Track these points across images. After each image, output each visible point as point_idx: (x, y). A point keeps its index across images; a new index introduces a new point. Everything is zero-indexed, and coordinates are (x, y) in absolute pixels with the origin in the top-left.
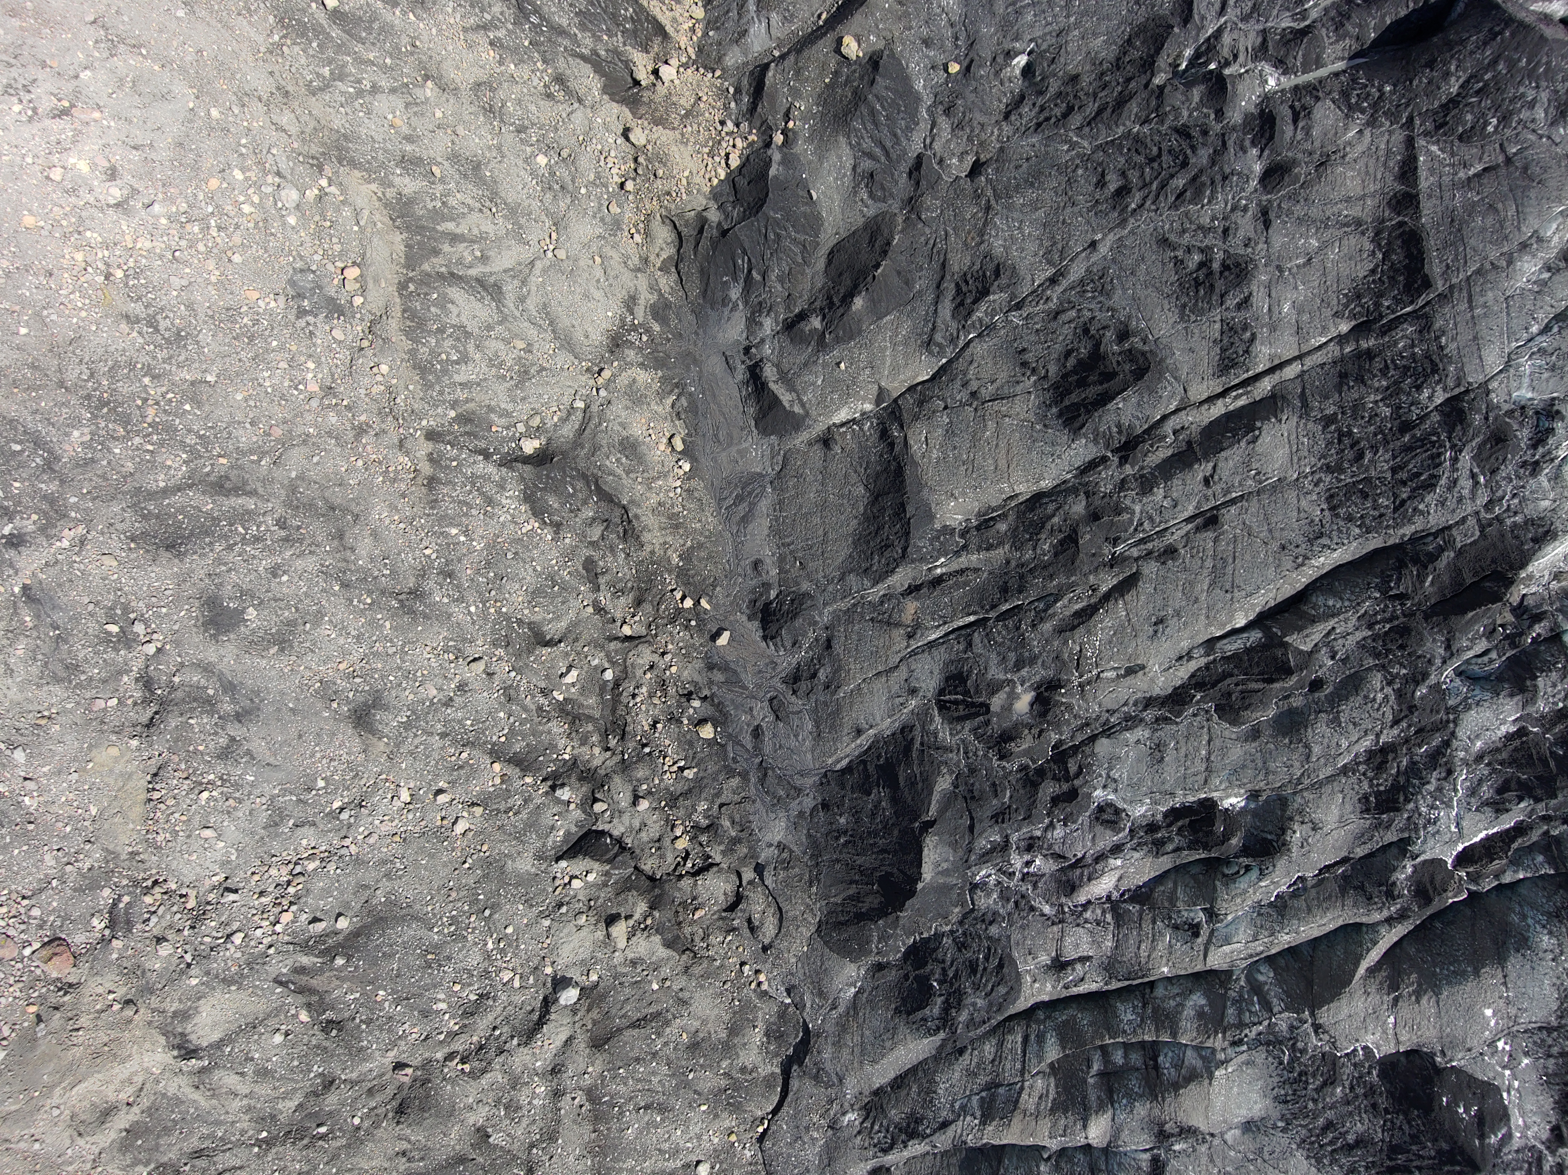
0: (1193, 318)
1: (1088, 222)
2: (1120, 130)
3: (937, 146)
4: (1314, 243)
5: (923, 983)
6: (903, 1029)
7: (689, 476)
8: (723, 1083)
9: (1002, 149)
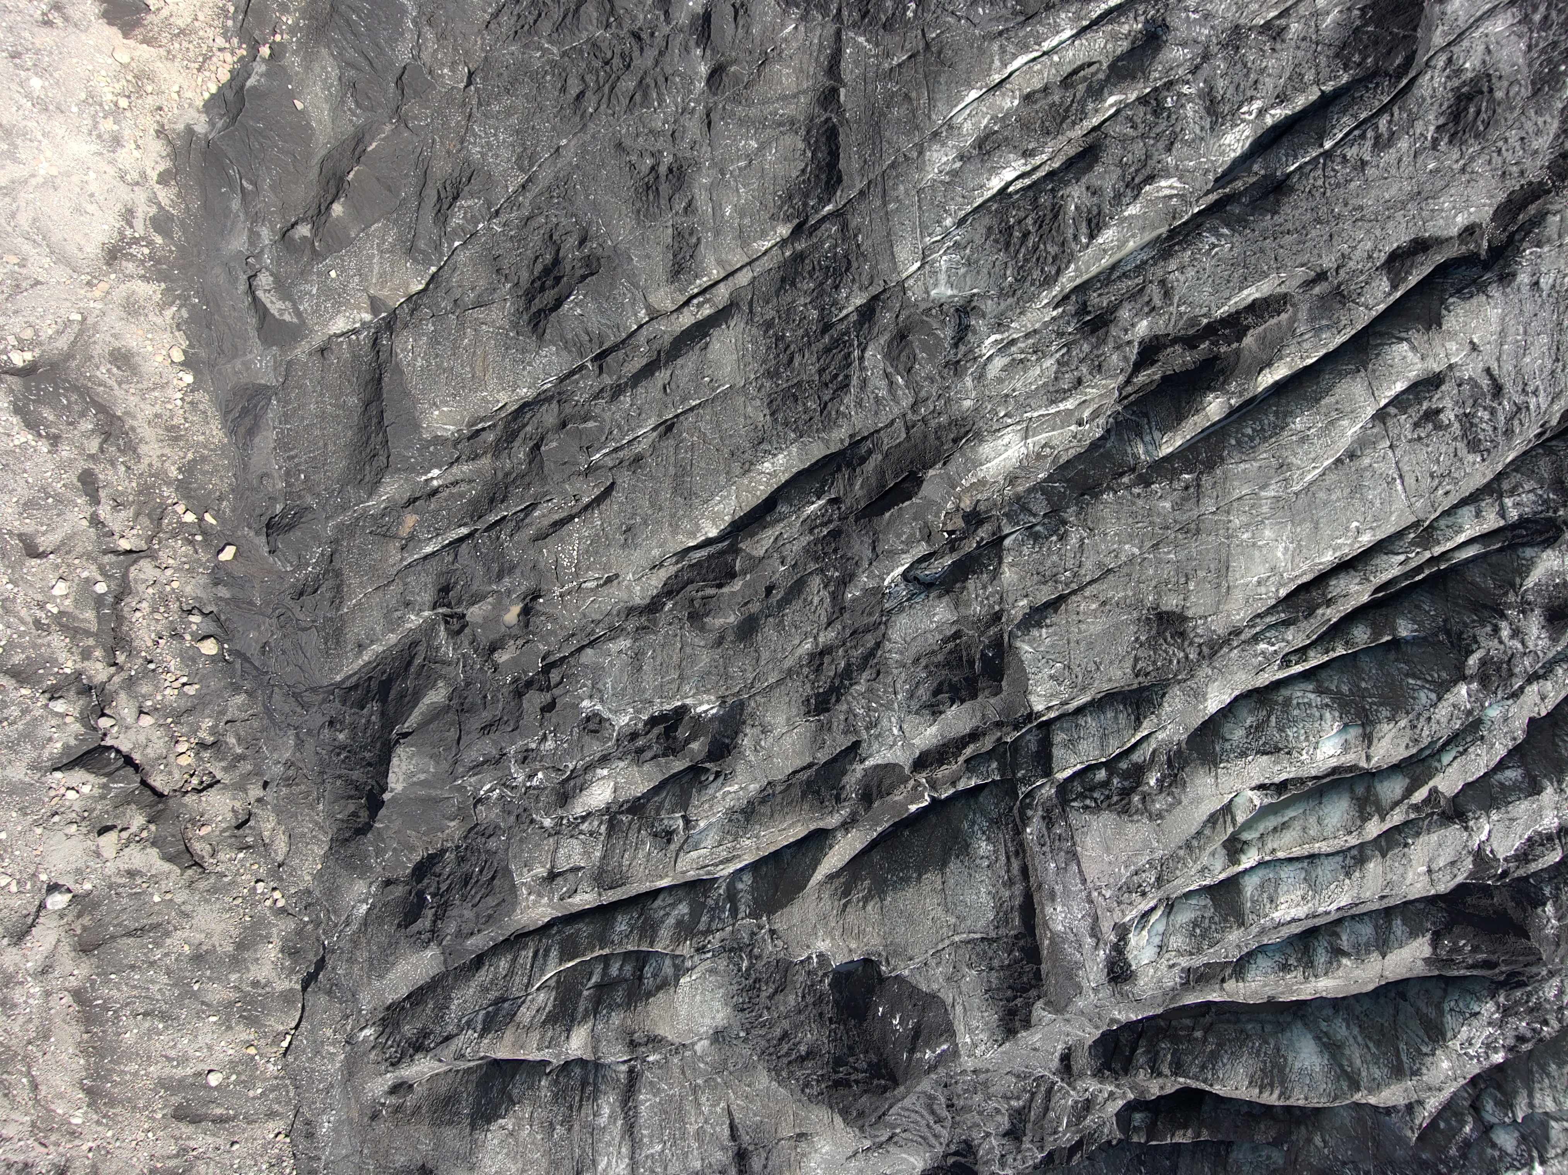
0: (648, 224)
1: (554, 128)
2: (585, 35)
3: (425, 56)
4: (754, 144)
5: (420, 895)
6: (402, 941)
7: (193, 388)
8: (233, 995)
9: (486, 58)
